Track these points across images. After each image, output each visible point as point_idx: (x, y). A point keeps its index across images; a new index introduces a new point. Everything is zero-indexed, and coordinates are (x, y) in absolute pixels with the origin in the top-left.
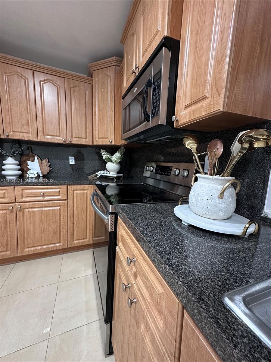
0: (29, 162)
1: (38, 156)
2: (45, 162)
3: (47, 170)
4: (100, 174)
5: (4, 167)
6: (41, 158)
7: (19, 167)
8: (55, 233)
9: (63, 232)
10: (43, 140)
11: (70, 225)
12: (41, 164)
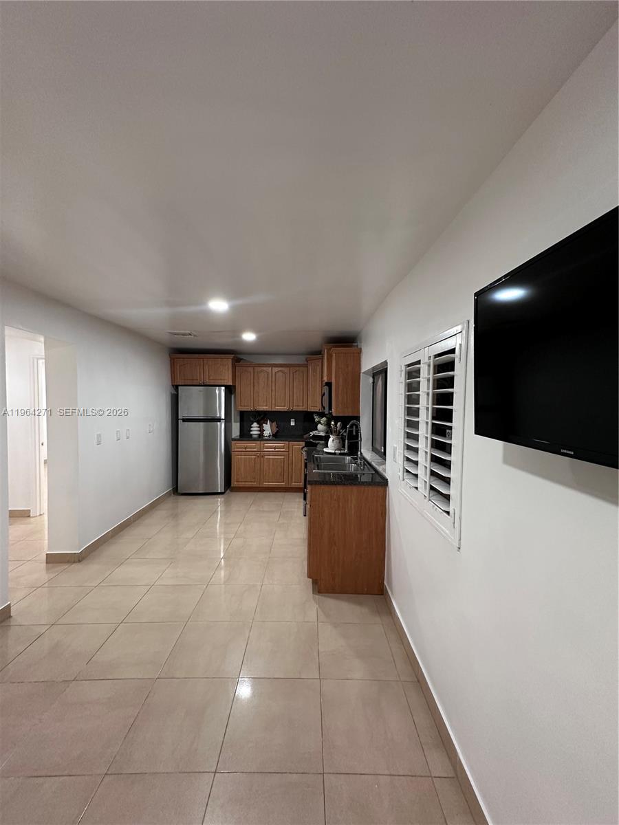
0: (264, 425)
1: (270, 420)
2: (274, 424)
3: (275, 430)
4: (312, 433)
5: (252, 429)
6: (272, 422)
7: (259, 429)
8: (281, 474)
9: (286, 474)
10: (274, 410)
11: (290, 470)
12: (271, 426)
